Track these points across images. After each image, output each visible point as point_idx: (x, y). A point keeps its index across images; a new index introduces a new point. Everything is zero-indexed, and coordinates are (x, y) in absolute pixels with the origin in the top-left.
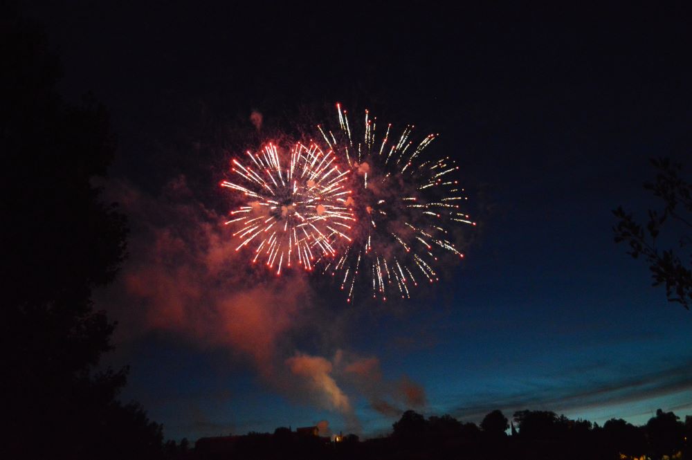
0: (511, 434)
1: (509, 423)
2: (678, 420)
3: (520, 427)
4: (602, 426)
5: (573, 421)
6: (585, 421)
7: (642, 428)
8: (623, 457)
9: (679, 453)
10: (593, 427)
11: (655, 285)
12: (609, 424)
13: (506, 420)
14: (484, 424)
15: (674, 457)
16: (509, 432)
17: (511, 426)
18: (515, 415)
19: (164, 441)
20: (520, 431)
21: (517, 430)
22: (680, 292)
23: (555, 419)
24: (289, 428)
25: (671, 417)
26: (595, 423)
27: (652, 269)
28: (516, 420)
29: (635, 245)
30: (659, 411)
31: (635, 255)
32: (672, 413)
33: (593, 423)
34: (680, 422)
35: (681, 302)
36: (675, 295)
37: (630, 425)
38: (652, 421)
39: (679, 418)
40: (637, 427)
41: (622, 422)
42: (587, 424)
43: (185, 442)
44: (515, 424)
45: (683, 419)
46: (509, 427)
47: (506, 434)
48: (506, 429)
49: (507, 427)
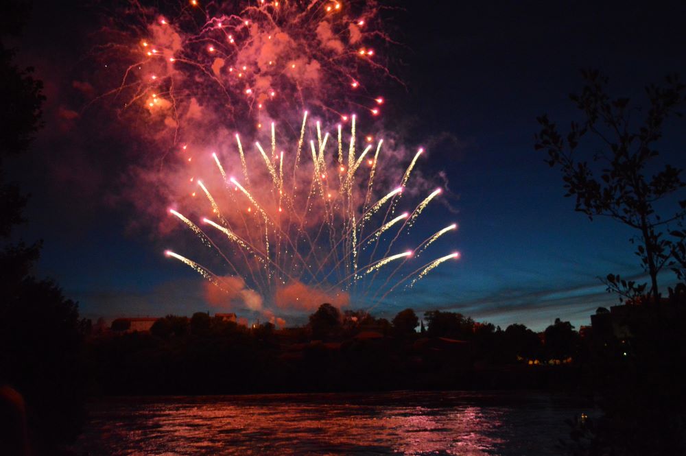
0: (420, 331)
1: (419, 321)
2: (573, 329)
3: (429, 325)
5: (478, 323)
6: (490, 324)
7: (541, 333)
8: (520, 358)
9: (570, 359)
10: (496, 330)
11: (567, 195)
12: (510, 328)
13: (417, 319)
14: (395, 321)
15: (565, 361)
16: (418, 329)
17: (420, 324)
18: (425, 315)
19: (80, 319)
20: (428, 329)
21: (426, 328)
22: (587, 204)
23: (462, 320)
24: (207, 312)
25: (567, 326)
26: (498, 327)
27: (566, 179)
28: (426, 319)
29: (554, 154)
30: (558, 320)
31: (552, 164)
32: (568, 323)
33: (496, 326)
34: (574, 331)
35: (587, 213)
36: (583, 207)
37: (530, 331)
38: (550, 329)
39: (574, 327)
40: (535, 333)
41: (522, 327)
42: (491, 326)
43: (101, 321)
44: (425, 323)
45: (577, 329)
46: (418, 325)
47: (415, 331)
48: (416, 326)
49: (417, 325)
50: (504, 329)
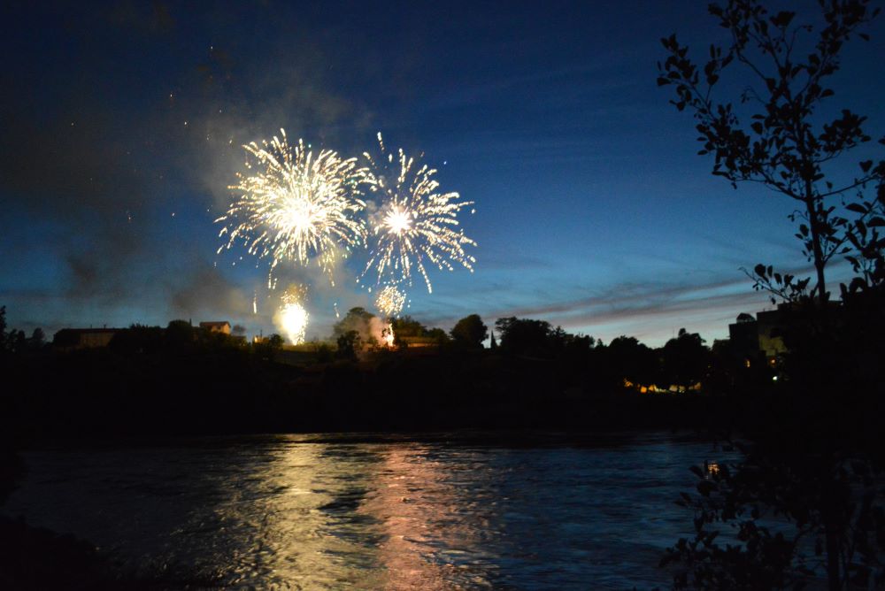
0: (489, 347)
1: (489, 332)
2: (703, 344)
3: (502, 338)
4: (608, 345)
5: (572, 335)
6: (587, 337)
7: (658, 350)
8: (628, 384)
9: (699, 385)
10: (596, 344)
11: (702, 153)
12: (616, 342)
13: (485, 328)
14: (454, 332)
15: (690, 388)
16: (487, 344)
17: (490, 337)
18: (497, 323)
19: (8, 330)
20: (501, 343)
21: (498, 342)
22: (730, 164)
23: (548, 331)
24: (188, 321)
25: (696, 339)
26: (600, 340)
27: (701, 128)
28: (499, 329)
29: (684, 92)
30: (682, 331)
31: (681, 106)
32: (697, 334)
33: (596, 339)
34: (705, 347)
35: (729, 178)
36: (724, 169)
37: (643, 346)
38: (671, 343)
39: (705, 341)
40: (650, 349)
41: (633, 341)
42: (588, 340)
43: (38, 333)
45: (710, 344)
46: (487, 337)
47: (482, 346)
48: (484, 339)
49: (484, 337)
50: (607, 343)
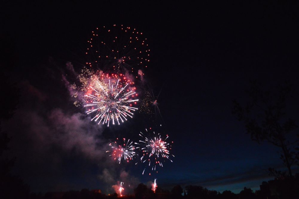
0: (184, 195)
1: (183, 190)
3: (188, 192)
5: (210, 191)
7: (238, 194)
10: (218, 193)
12: (224, 192)
14: (172, 191)
16: (183, 194)
17: (184, 192)
18: (186, 187)
21: (187, 194)
22: (257, 137)
23: (202, 189)
26: (219, 192)
28: (186, 189)
30: (245, 188)
32: (250, 189)
33: (218, 192)
35: (257, 141)
36: (255, 138)
37: (233, 193)
38: (242, 192)
39: (252, 191)
40: (235, 194)
41: (230, 192)
42: (215, 192)
44: (186, 191)
45: (254, 192)
47: (182, 195)
48: (182, 193)
50: (221, 192)
